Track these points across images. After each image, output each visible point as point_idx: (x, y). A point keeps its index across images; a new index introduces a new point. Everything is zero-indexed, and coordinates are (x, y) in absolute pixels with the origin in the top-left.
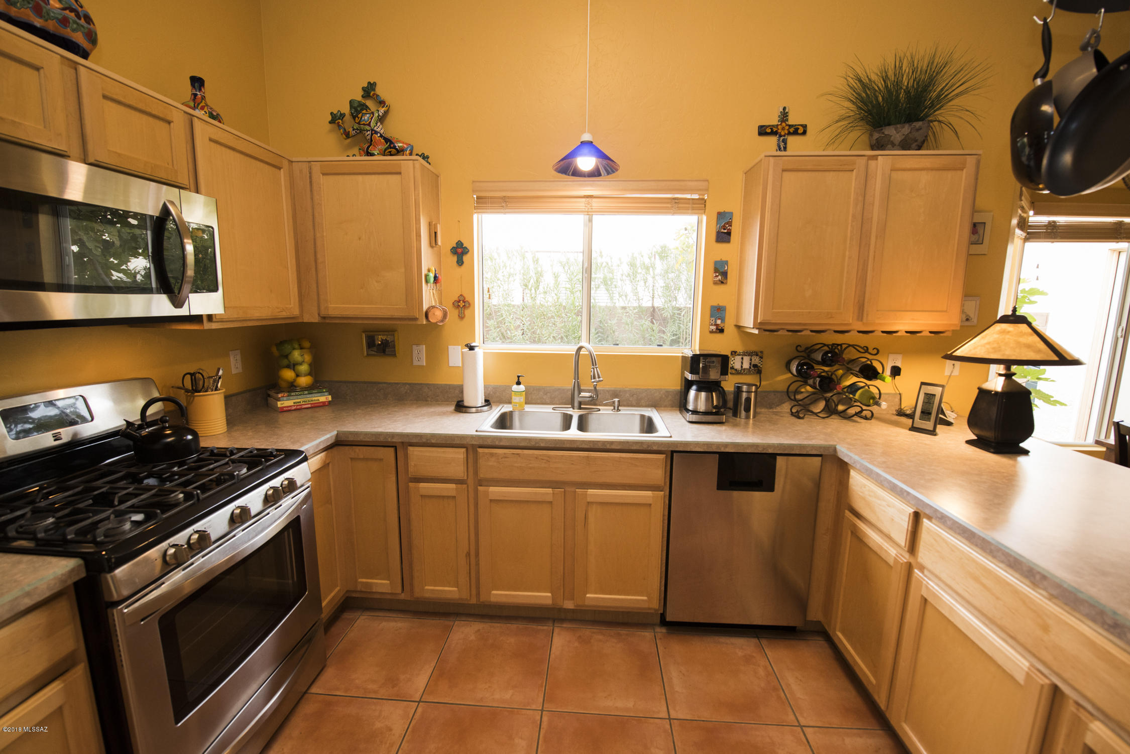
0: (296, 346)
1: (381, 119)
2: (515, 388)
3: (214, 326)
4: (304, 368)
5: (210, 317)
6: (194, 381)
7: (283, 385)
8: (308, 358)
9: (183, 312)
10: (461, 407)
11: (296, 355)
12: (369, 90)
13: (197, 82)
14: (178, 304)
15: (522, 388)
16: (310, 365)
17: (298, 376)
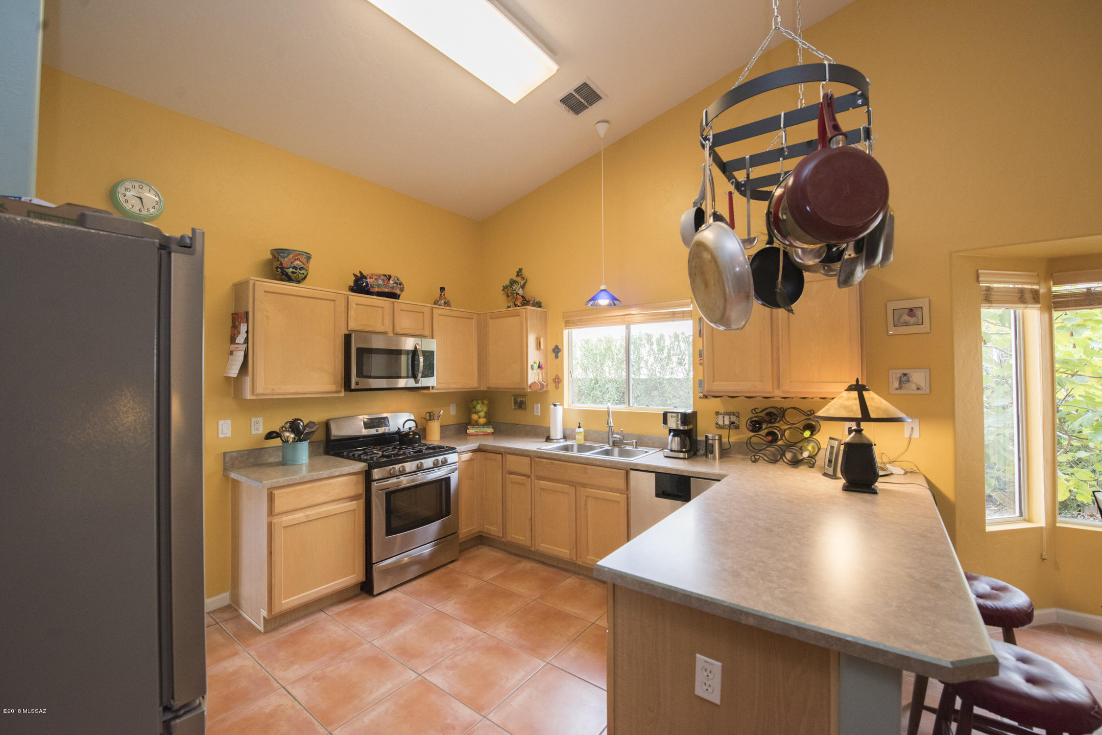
0: (480, 402)
1: (523, 287)
2: (578, 430)
3: (434, 391)
4: (482, 414)
5: (433, 387)
6: (430, 416)
7: (473, 422)
8: (485, 409)
9: (418, 385)
10: (548, 439)
11: (479, 407)
12: (519, 273)
13: (442, 289)
14: (417, 382)
15: (581, 430)
16: (486, 413)
17: (479, 418)
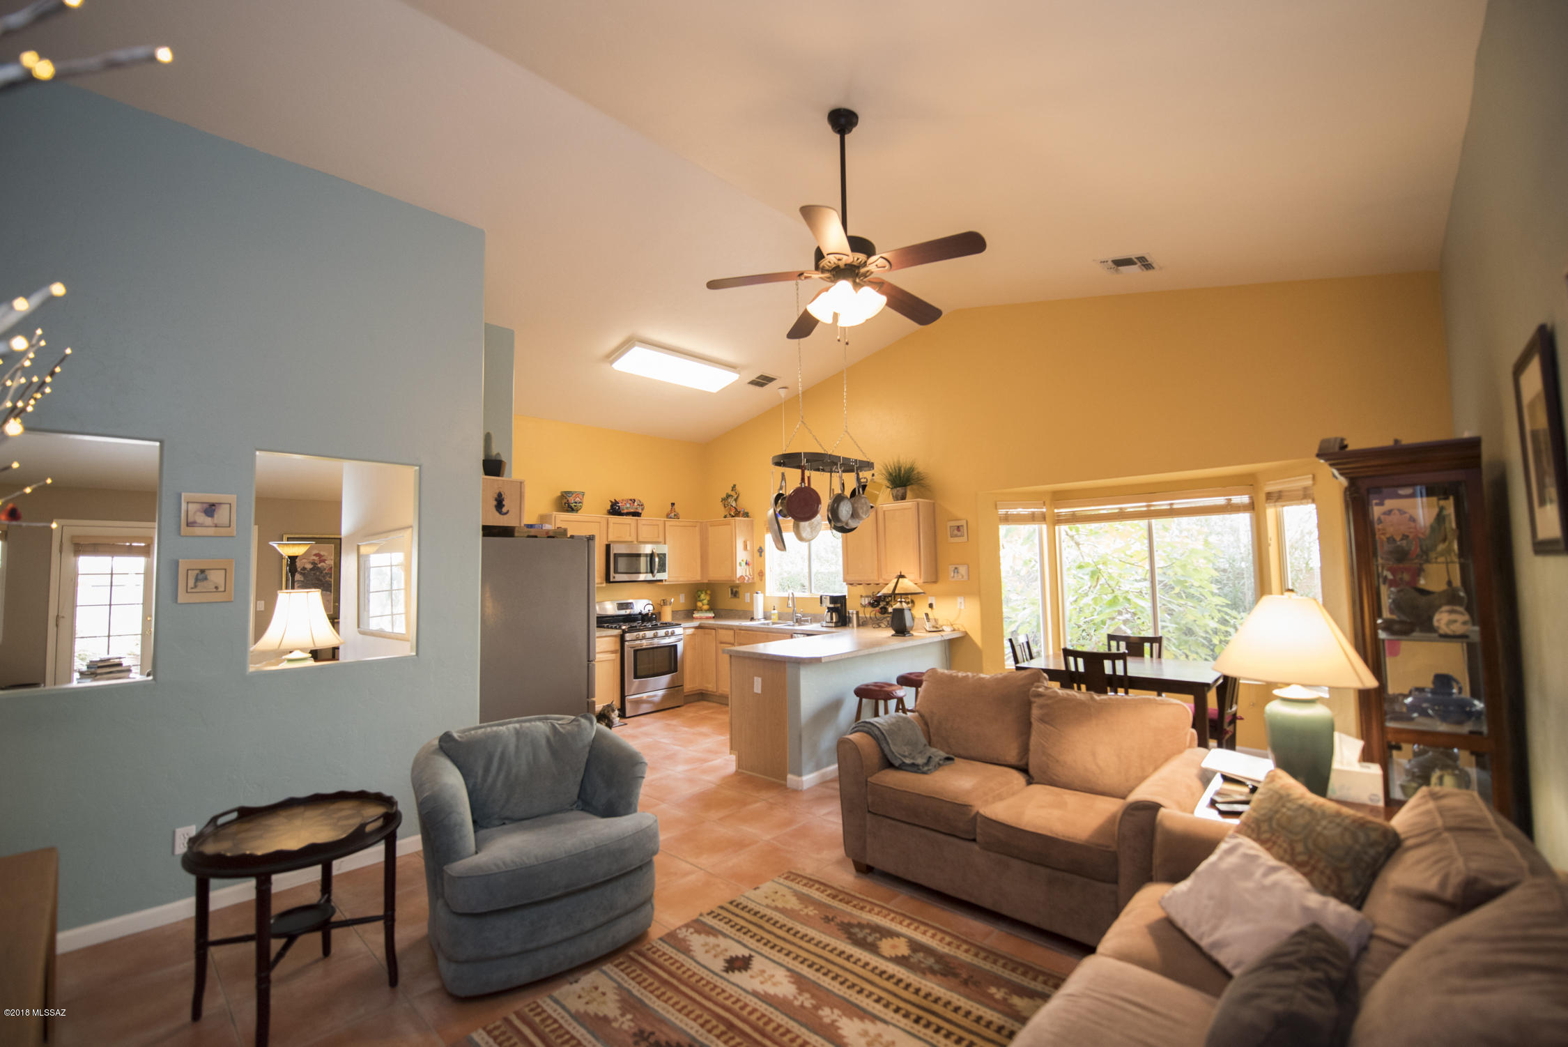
0: (704, 592)
1: (736, 500)
2: (773, 612)
3: (666, 583)
4: (705, 602)
5: (665, 580)
6: (664, 603)
7: (699, 609)
8: (708, 598)
9: (655, 579)
10: (752, 619)
11: (703, 596)
12: (734, 488)
13: (673, 504)
14: (654, 576)
15: (776, 611)
16: (708, 601)
17: (703, 605)
